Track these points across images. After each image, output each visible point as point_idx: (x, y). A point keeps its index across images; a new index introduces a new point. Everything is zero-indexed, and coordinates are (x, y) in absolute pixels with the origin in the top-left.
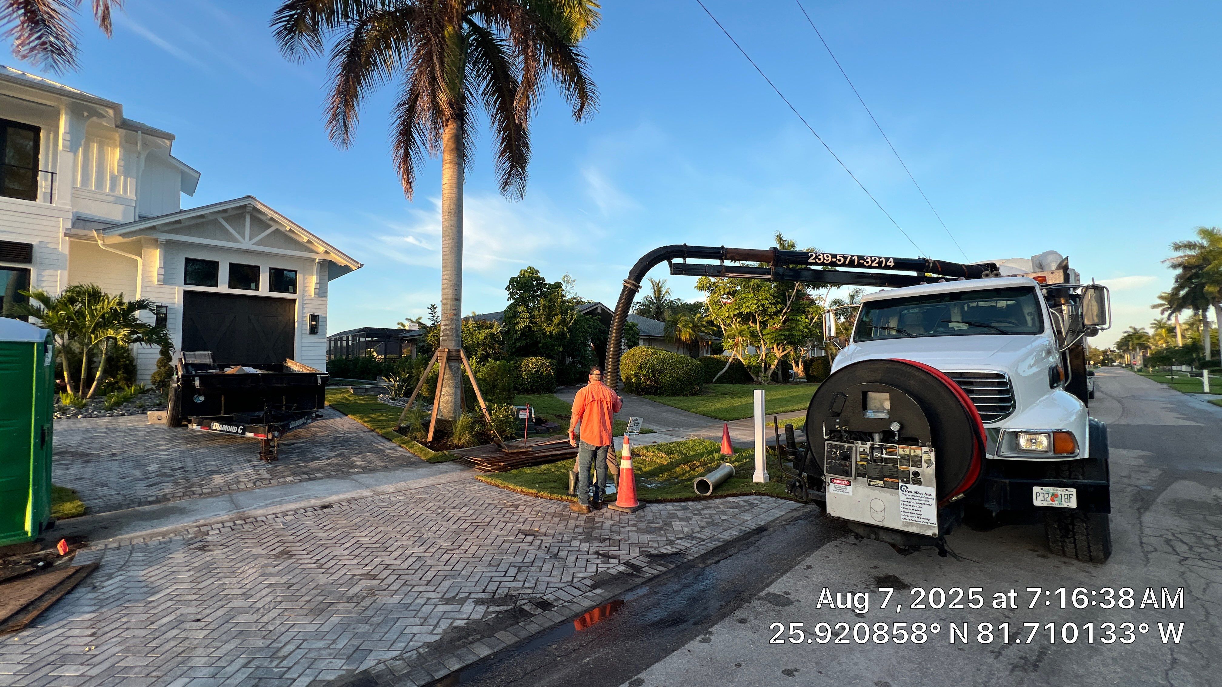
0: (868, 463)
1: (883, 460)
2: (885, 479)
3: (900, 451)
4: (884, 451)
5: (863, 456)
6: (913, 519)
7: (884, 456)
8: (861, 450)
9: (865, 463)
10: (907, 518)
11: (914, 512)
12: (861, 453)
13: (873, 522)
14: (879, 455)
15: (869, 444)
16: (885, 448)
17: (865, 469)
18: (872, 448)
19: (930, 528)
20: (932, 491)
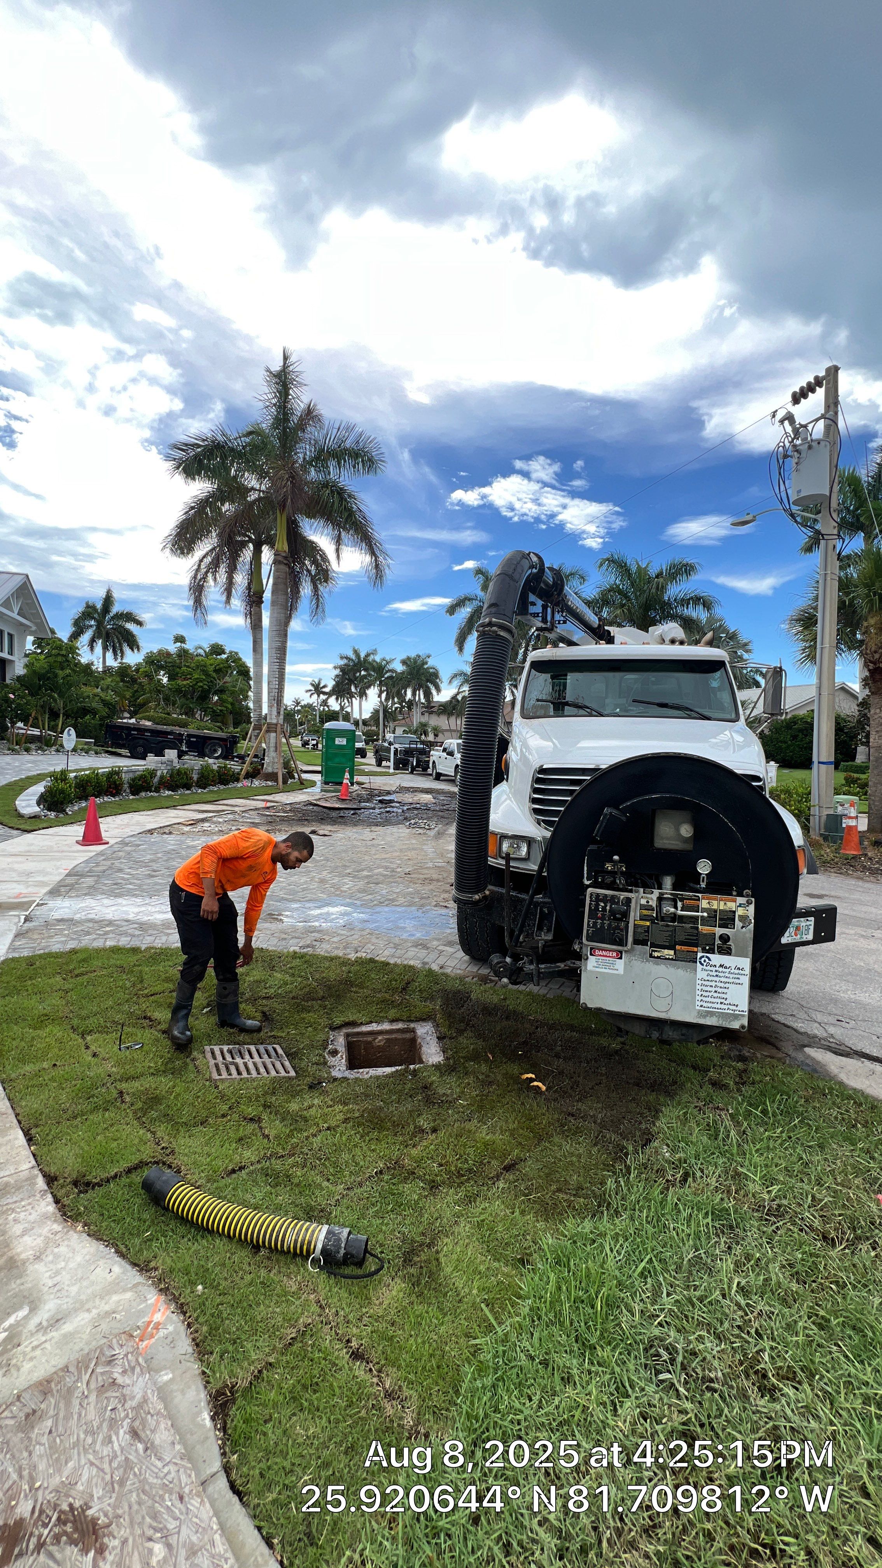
0: (653, 922)
1: (674, 917)
2: (678, 947)
3: (704, 904)
4: (679, 904)
5: (645, 912)
6: (715, 1005)
7: (680, 912)
8: (643, 902)
9: (648, 923)
10: (705, 1004)
11: (716, 995)
12: (643, 907)
13: (654, 1014)
14: (672, 910)
15: (656, 892)
16: (682, 900)
17: (647, 931)
18: (660, 899)
19: (736, 1017)
20: (745, 963)
